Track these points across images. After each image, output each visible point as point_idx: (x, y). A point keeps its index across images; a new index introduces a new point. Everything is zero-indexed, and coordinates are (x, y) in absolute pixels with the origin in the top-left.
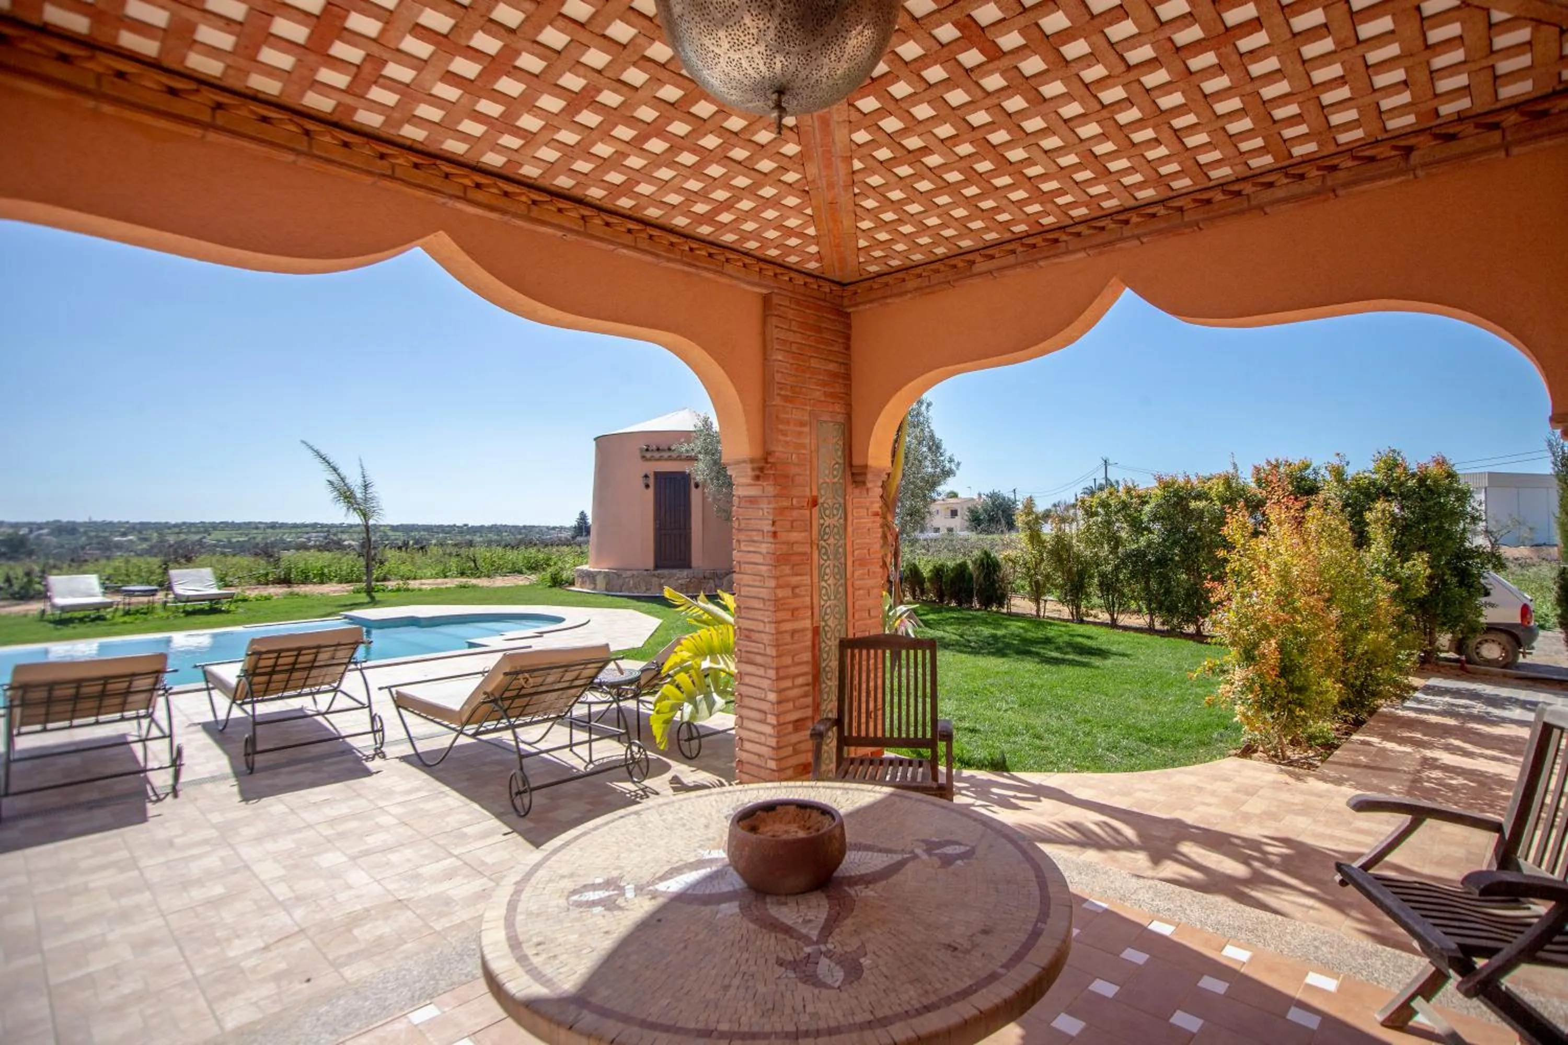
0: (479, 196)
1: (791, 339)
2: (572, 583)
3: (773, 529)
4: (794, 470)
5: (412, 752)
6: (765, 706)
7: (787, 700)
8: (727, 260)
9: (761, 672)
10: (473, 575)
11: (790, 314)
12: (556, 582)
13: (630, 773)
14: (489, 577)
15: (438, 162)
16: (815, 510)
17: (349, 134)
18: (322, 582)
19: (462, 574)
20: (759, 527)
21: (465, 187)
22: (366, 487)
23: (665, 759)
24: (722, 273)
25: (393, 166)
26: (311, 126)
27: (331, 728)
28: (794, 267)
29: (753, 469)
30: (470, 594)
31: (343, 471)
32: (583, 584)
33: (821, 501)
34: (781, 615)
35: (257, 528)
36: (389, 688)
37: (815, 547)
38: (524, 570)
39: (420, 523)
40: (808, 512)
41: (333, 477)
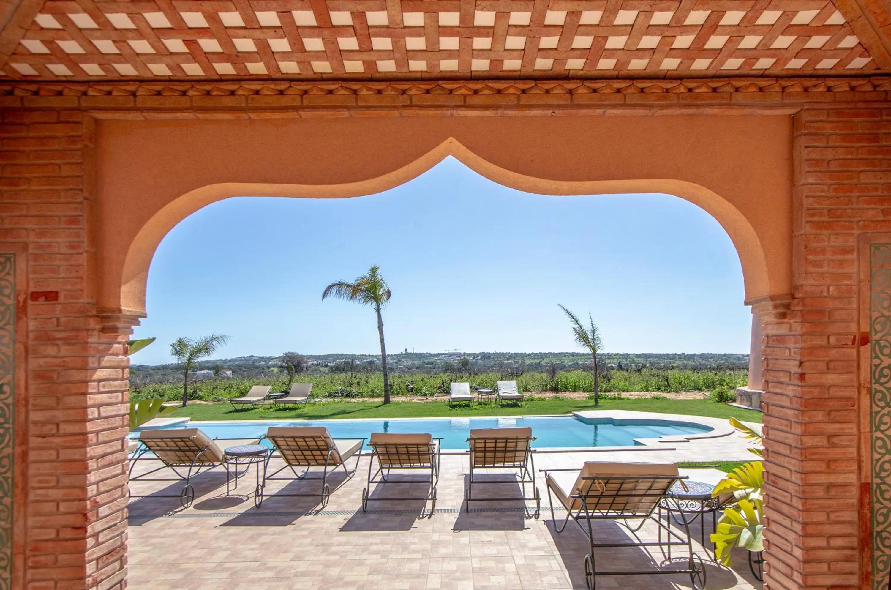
0: (476, 100)
1: (830, 157)
2: (734, 401)
3: (799, 370)
4: (831, 304)
5: (551, 519)
6: (792, 562)
7: (819, 561)
8: (737, 90)
9: (787, 522)
10: (665, 390)
11: (828, 129)
12: (723, 398)
13: (693, 579)
14: (677, 392)
15: (440, 83)
16: (865, 350)
17: (377, 83)
18: (574, 391)
19: (659, 389)
20: (786, 368)
21: (465, 96)
22: (594, 331)
23: (735, 573)
24: (729, 105)
25: (411, 97)
26: (355, 86)
27: (522, 490)
28: (833, 72)
29: (776, 307)
30: (658, 404)
31: (581, 322)
32: (741, 402)
33: (875, 337)
34: (809, 466)
35: (565, 356)
36: (545, 471)
37: (864, 392)
38: (703, 388)
39: (654, 353)
40: (854, 351)
41: (576, 326)
